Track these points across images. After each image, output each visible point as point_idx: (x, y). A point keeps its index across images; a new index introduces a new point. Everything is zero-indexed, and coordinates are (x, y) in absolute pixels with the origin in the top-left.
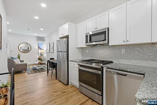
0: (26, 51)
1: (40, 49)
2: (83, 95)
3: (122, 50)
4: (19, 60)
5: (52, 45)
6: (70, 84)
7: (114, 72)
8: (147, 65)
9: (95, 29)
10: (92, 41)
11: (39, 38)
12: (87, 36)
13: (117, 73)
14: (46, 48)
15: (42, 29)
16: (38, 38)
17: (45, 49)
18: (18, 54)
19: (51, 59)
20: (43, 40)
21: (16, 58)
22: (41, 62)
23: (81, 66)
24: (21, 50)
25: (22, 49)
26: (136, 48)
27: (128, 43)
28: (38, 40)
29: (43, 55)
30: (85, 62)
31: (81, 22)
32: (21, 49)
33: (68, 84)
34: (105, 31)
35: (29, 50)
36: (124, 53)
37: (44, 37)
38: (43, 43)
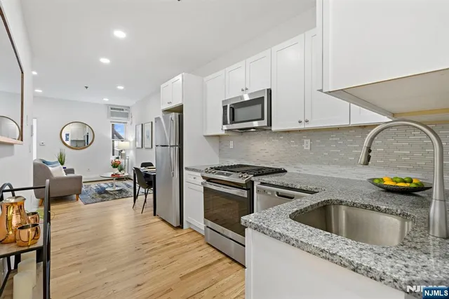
0: (81, 144)
1: (120, 138)
2: (212, 250)
3: (305, 140)
4: (62, 167)
5: (147, 128)
6: (185, 226)
7: (272, 192)
8: (354, 177)
9: (243, 90)
10: (236, 120)
11: (115, 109)
12: (225, 108)
13: (277, 193)
14: (134, 137)
15: (121, 88)
16: (112, 109)
17: (131, 138)
18: (59, 152)
19: (144, 165)
20: (126, 115)
21: (54, 163)
22: (120, 173)
23: (209, 180)
24: (68, 143)
25: (70, 140)
26: (333, 137)
27: (308, 126)
28: (112, 114)
29: (125, 154)
30: (218, 171)
31: (216, 72)
32: (67, 139)
33: (181, 227)
34: (263, 98)
35: (89, 142)
36: (309, 148)
37: (129, 107)
38: (127, 123)
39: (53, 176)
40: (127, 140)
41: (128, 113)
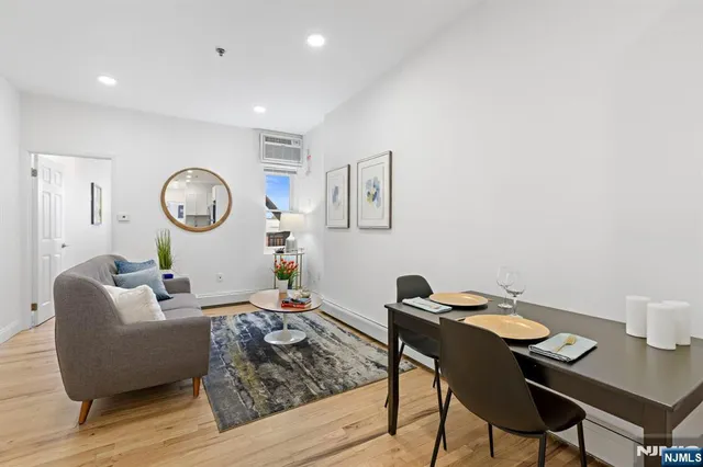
11: (273, 140)
16: (267, 139)
17: (311, 206)
20: (296, 154)
28: (269, 152)
35: (219, 218)
37: (301, 137)
38: (295, 173)
39: (121, 322)
40: (297, 212)
41: (299, 150)
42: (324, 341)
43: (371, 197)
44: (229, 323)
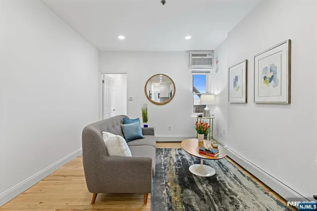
16: (193, 55)
20: (210, 62)
28: (194, 62)
29: (208, 111)
37: (213, 51)
38: (209, 72)
39: (108, 155)
40: (210, 94)
41: (211, 59)
42: (229, 180)
43: (268, 80)
44: (172, 153)
